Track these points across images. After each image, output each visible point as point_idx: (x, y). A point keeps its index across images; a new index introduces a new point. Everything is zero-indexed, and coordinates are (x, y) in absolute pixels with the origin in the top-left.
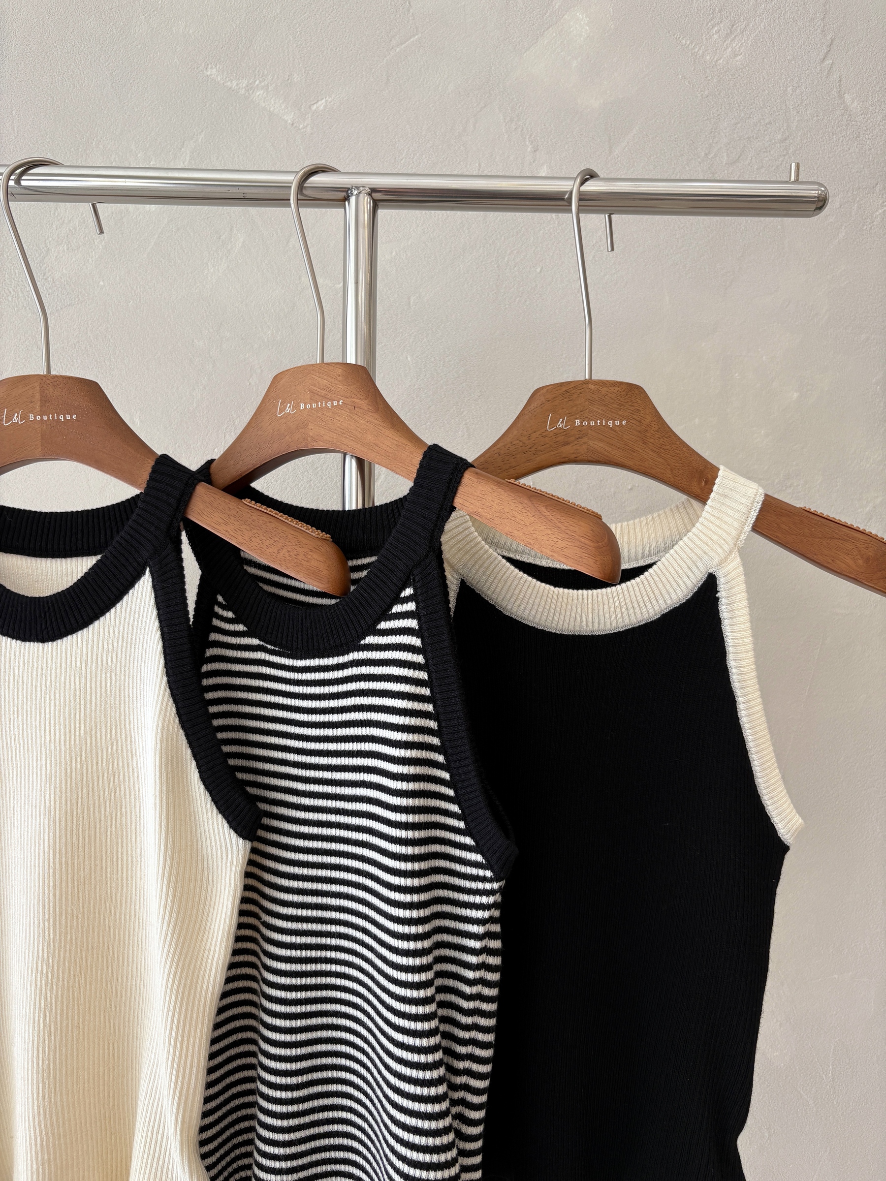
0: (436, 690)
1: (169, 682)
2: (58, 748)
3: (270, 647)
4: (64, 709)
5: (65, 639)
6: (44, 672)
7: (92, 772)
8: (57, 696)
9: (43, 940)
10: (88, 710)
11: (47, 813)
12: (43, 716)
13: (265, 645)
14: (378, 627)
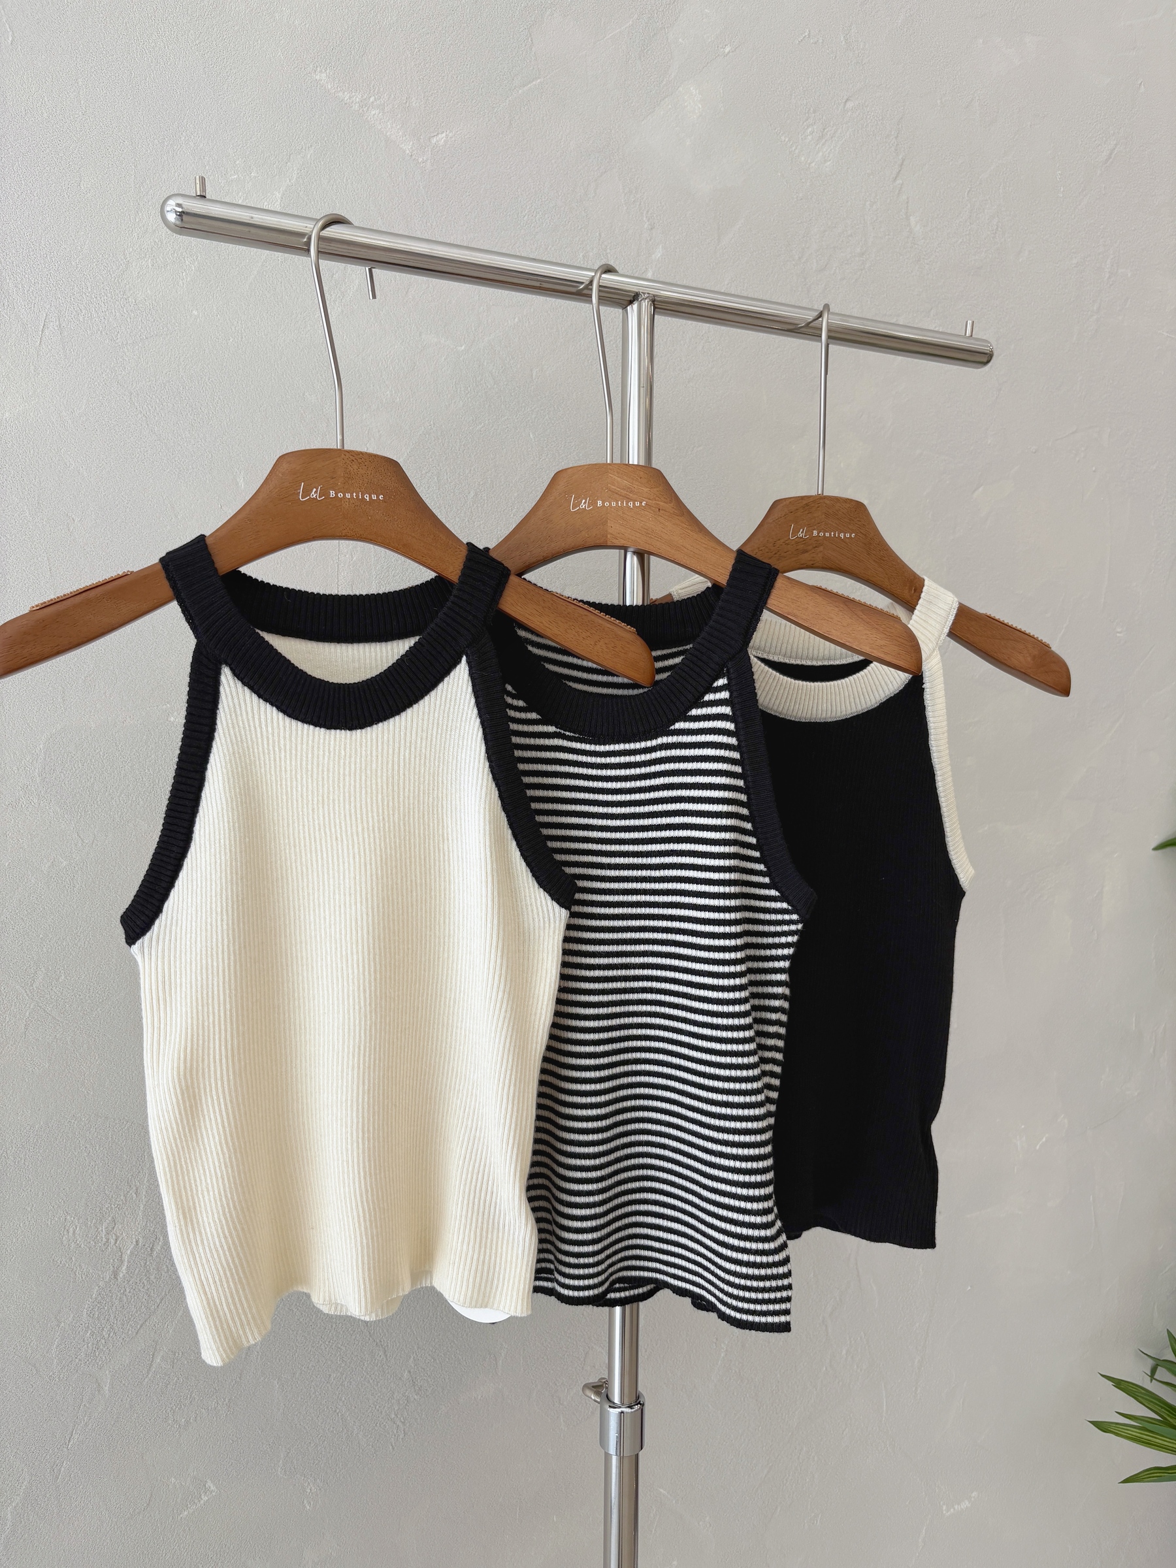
0: (747, 767)
1: (491, 767)
2: (372, 835)
3: (567, 733)
4: (377, 797)
5: (375, 726)
6: (353, 759)
7: (405, 858)
8: (369, 783)
9: (365, 1024)
10: (402, 796)
11: (364, 901)
12: (352, 805)
13: (562, 732)
14: (689, 714)
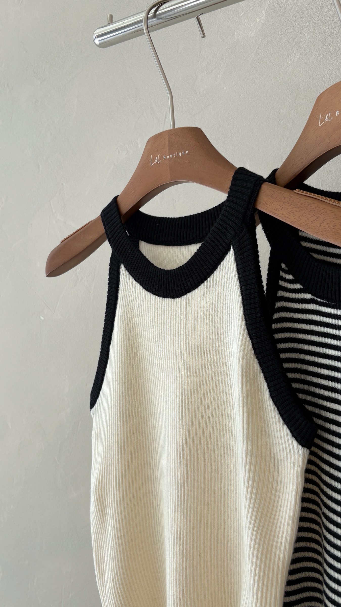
3: (319, 299)
4: (186, 341)
7: (203, 384)
13: (316, 299)
